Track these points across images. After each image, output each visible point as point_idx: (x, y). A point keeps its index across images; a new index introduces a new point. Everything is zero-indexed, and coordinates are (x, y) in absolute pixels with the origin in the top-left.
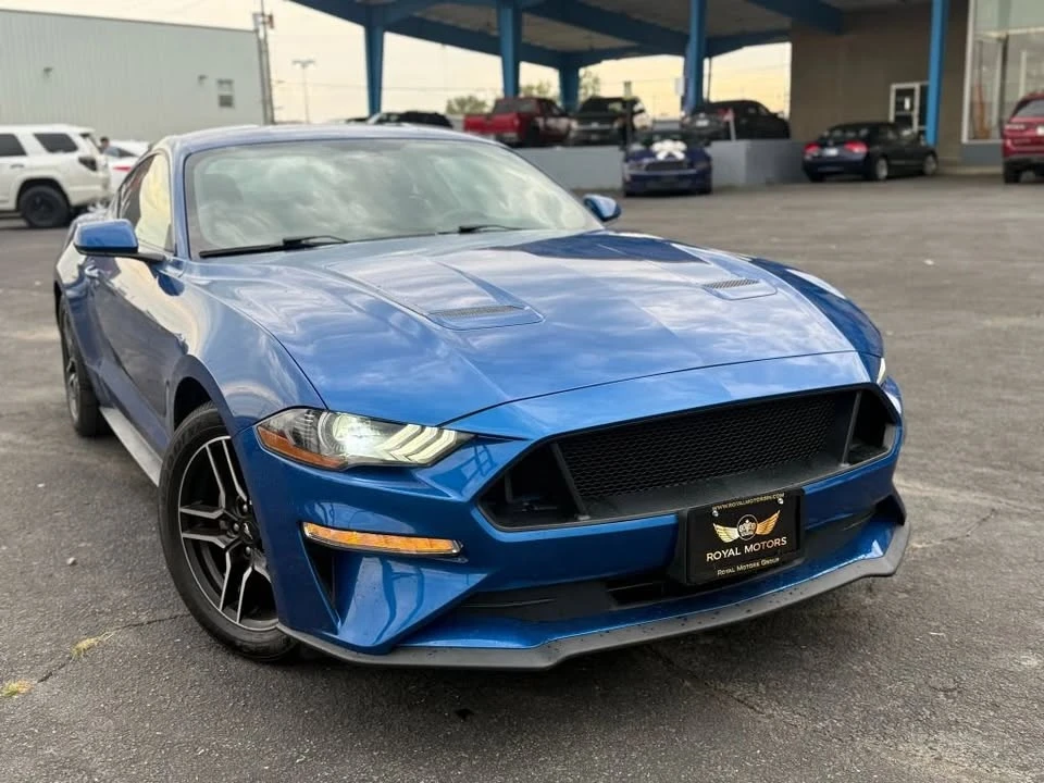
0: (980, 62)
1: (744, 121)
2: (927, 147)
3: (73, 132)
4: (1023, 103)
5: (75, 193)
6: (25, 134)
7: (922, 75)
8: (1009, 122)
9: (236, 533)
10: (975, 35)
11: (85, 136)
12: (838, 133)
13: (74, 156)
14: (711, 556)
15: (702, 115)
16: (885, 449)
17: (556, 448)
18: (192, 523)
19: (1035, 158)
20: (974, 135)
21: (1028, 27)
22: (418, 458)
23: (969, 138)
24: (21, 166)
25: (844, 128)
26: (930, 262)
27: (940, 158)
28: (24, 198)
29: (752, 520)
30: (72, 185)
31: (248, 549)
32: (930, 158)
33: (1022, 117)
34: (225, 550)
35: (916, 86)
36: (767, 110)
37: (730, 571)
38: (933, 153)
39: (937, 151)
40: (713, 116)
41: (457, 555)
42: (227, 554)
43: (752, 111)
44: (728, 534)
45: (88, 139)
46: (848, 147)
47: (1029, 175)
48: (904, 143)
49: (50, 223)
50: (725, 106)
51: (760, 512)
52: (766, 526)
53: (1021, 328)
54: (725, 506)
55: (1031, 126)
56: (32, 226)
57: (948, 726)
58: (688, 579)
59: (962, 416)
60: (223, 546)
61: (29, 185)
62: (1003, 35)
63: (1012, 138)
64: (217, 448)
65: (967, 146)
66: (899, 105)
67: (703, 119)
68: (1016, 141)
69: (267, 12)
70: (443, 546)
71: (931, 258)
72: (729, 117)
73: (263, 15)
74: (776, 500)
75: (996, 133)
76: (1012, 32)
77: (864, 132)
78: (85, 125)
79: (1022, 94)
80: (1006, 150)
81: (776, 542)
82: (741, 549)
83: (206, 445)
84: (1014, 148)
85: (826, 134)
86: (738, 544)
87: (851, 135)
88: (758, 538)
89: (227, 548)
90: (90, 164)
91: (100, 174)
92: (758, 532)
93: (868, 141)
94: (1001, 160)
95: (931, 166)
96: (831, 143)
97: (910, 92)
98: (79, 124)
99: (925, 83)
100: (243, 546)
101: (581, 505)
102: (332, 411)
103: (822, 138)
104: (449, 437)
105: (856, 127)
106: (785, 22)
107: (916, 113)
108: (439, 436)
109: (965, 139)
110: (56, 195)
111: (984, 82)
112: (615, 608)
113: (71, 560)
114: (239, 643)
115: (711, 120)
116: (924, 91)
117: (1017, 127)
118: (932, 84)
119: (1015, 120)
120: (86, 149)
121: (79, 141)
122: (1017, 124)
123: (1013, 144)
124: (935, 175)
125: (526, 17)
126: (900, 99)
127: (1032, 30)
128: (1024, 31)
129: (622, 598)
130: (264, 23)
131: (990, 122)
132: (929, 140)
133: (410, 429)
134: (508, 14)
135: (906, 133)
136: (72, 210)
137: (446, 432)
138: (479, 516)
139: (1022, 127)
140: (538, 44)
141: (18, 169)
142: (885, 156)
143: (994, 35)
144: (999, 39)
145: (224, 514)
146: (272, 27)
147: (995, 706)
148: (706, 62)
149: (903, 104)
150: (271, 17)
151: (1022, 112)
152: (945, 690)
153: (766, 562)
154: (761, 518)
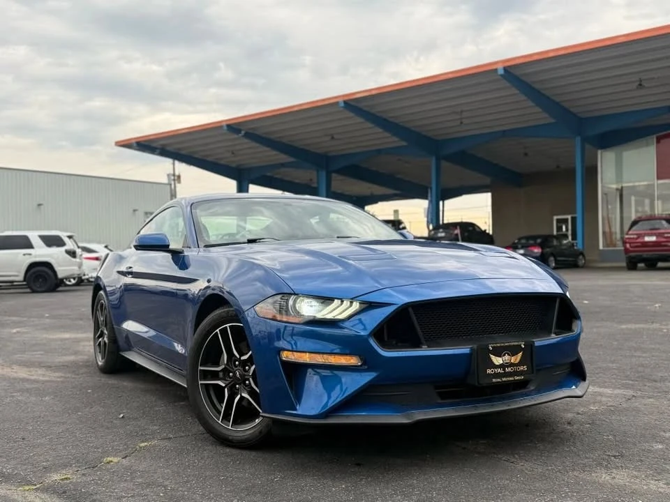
0: (606, 202)
1: (466, 234)
2: (578, 250)
3: (63, 235)
4: (635, 223)
5: (62, 272)
6: (34, 236)
7: (572, 211)
8: (627, 234)
9: (230, 378)
10: (602, 187)
11: (70, 237)
12: (523, 241)
13: (63, 249)
14: (489, 371)
15: (441, 230)
16: (573, 331)
17: (410, 310)
18: (206, 375)
19: (645, 255)
20: (606, 245)
21: (634, 182)
22: (340, 317)
23: (603, 247)
24: (30, 254)
25: (528, 238)
26: (586, 302)
27: (587, 258)
28: (29, 274)
29: (509, 355)
30: (60, 266)
31: (237, 386)
32: (581, 257)
33: (634, 230)
34: (225, 387)
35: (569, 217)
36: (479, 227)
37: (499, 380)
38: (582, 254)
39: (585, 253)
40: (447, 231)
41: (361, 366)
42: (226, 389)
43: (471, 228)
44: (497, 361)
45: (71, 240)
46: (530, 248)
47: (641, 265)
48: (564, 247)
49: (43, 289)
50: (454, 225)
51: (513, 351)
52: (516, 359)
53: (643, 329)
54: (495, 345)
55: (640, 236)
56: (34, 291)
57: (617, 468)
58: (478, 382)
59: (613, 362)
60: (224, 385)
61: (33, 265)
62: (620, 187)
63: (630, 243)
64: (224, 332)
65: (603, 250)
66: (559, 229)
67: (442, 232)
68: (632, 245)
69: (177, 173)
70: (353, 361)
71: (586, 300)
72: (457, 231)
73: (174, 175)
74: (520, 345)
75: (620, 243)
76: (624, 185)
77: (539, 241)
78: (71, 232)
79: (633, 217)
80: (626, 251)
81: (521, 368)
82: (504, 370)
83: (218, 330)
84: (631, 249)
85: (516, 241)
86: (501, 366)
87: (531, 242)
88: (511, 365)
89: (226, 386)
90: (72, 254)
91: (78, 260)
92: (512, 361)
93: (542, 246)
94: (623, 256)
95: (581, 262)
96: (520, 246)
97: (565, 221)
98: (66, 231)
99: (574, 215)
100: (234, 386)
101: (423, 340)
102: (297, 294)
103: (514, 243)
104: (356, 306)
105: (534, 238)
106: (487, 180)
107: (570, 232)
108: (351, 306)
109: (601, 247)
110: (50, 272)
111: (610, 216)
112: (440, 401)
113: (122, 415)
114: (230, 438)
115: (446, 233)
116: (574, 219)
117: (632, 236)
118: (579, 215)
119: (630, 232)
120: (70, 245)
121: (66, 240)
122: (632, 234)
123: (631, 247)
124: (583, 267)
125: (334, 175)
126: (559, 225)
127: (637, 184)
128: (631, 184)
129: (443, 396)
130: (174, 180)
131: (616, 238)
132: (579, 245)
133: (337, 302)
134: (323, 174)
135: (565, 242)
136: (59, 281)
137: (354, 303)
138: (373, 342)
139: (635, 236)
140: (339, 191)
141: (27, 256)
142: (552, 255)
143: (614, 186)
144: (617, 189)
145: (225, 368)
146: (179, 182)
147: (641, 461)
148: (441, 203)
149: (561, 228)
150: (179, 177)
151: (634, 228)
152: (615, 456)
153: (517, 378)
154: (513, 354)
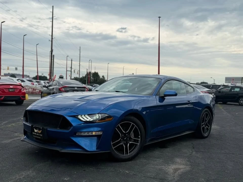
14: (33, 133)
17: (28, 112)
37: (35, 136)
44: (36, 131)
51: (39, 129)
52: (40, 132)
54: (36, 126)
74: (41, 128)
81: (41, 135)
82: (36, 134)
86: (36, 133)
88: (38, 133)
101: (28, 121)
153: (39, 137)
154: (39, 130)
